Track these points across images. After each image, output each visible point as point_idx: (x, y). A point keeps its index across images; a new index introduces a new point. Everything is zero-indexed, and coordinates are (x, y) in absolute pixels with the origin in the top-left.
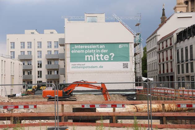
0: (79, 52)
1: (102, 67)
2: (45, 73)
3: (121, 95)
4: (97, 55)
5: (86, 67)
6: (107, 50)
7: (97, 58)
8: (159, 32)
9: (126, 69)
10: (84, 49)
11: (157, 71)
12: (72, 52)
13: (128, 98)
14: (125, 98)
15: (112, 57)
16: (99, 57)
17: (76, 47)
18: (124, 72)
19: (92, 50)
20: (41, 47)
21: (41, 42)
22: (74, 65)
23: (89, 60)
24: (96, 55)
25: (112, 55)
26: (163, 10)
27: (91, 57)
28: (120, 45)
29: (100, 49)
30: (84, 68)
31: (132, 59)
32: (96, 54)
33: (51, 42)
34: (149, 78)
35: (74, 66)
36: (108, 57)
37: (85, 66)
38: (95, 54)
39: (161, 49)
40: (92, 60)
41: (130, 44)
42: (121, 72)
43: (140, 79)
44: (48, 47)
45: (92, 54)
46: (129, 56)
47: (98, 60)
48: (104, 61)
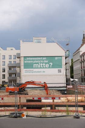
0: (29, 62)
1: (45, 72)
2: (7, 76)
3: (57, 90)
5: (34, 72)
6: (48, 61)
7: (41, 66)
8: (81, 49)
9: (60, 73)
10: (33, 60)
11: (80, 74)
12: (25, 62)
13: (61, 92)
14: (59, 92)
16: (43, 66)
17: (28, 59)
18: (59, 75)
19: (38, 61)
20: (5, 59)
21: (5, 56)
22: (26, 70)
23: (36, 67)
24: (40, 64)
25: (51, 64)
26: (84, 35)
27: (37, 66)
28: (56, 58)
29: (43, 60)
30: (32, 72)
31: (64, 67)
32: (41, 63)
33: (11, 56)
34: (75, 79)
36: (48, 65)
37: (33, 71)
39: (83, 60)
42: (57, 75)
43: (69, 79)
46: (62, 65)
47: (42, 67)
48: (46, 68)
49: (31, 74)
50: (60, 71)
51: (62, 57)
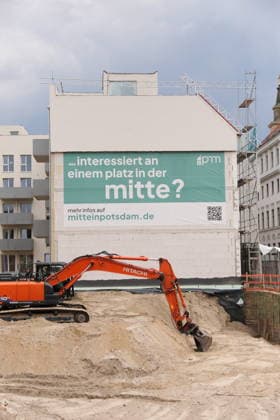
0: (88, 174)
1: (152, 217)
3: (204, 292)
4: (139, 183)
5: (108, 217)
6: (165, 172)
7: (139, 192)
9: (217, 222)
10: (103, 168)
12: (70, 175)
13: (223, 303)
14: (214, 301)
15: (178, 190)
16: (144, 191)
17: (80, 161)
18: (210, 231)
19: (125, 171)
22: (74, 211)
23: (116, 196)
24: (135, 183)
25: (178, 184)
27: (120, 190)
28: (199, 158)
29: (147, 168)
30: (101, 219)
31: (232, 196)
32: (135, 180)
33: (11, 157)
34: (277, 248)
35: (75, 214)
36: (168, 190)
37: (105, 214)
38: (131, 181)
40: (125, 197)
41: (225, 154)
42: (203, 231)
43: (255, 248)
44: (5, 168)
45: (124, 181)
46: (224, 188)
47: (141, 197)
48: (157, 200)
49: (96, 223)
50: (215, 214)
51: (226, 156)
